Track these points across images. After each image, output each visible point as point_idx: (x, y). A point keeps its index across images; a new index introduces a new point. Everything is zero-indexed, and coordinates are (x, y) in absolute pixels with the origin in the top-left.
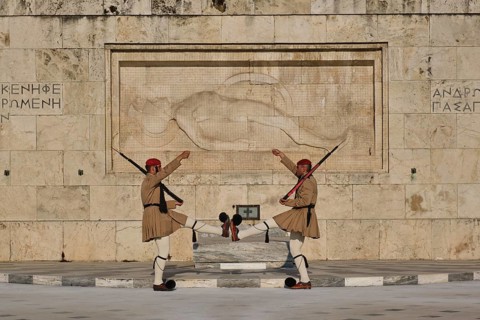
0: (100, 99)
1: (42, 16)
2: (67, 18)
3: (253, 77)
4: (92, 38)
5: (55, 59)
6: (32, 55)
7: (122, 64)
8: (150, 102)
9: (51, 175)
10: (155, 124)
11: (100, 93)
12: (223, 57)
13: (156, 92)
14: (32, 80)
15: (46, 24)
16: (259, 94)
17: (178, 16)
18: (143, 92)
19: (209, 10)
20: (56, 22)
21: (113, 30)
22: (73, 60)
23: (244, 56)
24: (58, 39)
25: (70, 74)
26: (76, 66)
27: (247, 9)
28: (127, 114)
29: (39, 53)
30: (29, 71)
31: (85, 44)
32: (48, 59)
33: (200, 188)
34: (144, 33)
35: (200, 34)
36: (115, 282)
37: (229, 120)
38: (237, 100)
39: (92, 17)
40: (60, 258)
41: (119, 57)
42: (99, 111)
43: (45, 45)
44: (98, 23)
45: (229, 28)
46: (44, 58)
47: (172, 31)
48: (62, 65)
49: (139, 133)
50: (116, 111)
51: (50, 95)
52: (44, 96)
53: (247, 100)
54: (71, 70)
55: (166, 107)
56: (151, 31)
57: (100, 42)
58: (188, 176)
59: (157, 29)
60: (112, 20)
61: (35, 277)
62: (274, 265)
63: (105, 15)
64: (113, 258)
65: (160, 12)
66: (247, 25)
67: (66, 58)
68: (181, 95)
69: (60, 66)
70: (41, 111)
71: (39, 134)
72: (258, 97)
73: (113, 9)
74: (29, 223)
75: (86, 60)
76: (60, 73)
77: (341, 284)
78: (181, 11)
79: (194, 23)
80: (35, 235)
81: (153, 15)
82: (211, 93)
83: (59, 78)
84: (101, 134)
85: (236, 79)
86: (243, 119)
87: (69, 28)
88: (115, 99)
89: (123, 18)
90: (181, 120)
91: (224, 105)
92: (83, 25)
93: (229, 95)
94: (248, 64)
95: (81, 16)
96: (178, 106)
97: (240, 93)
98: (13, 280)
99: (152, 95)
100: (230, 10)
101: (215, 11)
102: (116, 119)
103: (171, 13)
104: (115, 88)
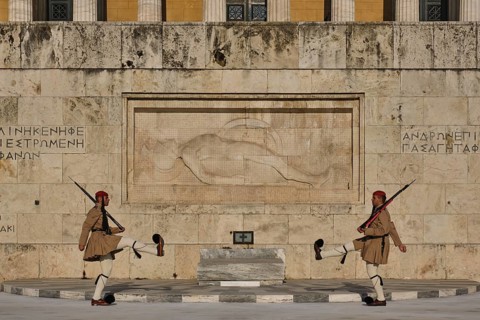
0: (118, 140)
1: (69, 69)
2: (90, 71)
3: (248, 122)
4: (111, 88)
5: (79, 106)
6: (60, 102)
7: (137, 110)
8: (160, 143)
9: (74, 204)
10: (165, 161)
11: (117, 136)
12: (223, 105)
13: (165, 134)
14: (60, 123)
15: (72, 76)
16: (253, 136)
17: (185, 70)
18: (155, 134)
19: (212, 65)
20: (81, 74)
21: (130, 81)
22: (95, 106)
23: (241, 105)
24: (82, 89)
25: (92, 119)
26: (97, 112)
27: (244, 64)
28: (140, 153)
29: (66, 100)
30: (57, 116)
31: (105, 93)
32: (74, 106)
33: (202, 216)
34: (156, 84)
35: (204, 85)
36: (131, 297)
37: (228, 159)
38: (234, 142)
39: (111, 70)
40: (81, 276)
41: (134, 104)
42: (117, 151)
43: (71, 94)
44: (117, 75)
45: (228, 80)
46: (70, 104)
47: (180, 82)
48: (86, 111)
49: (151, 169)
50: (131, 150)
51: (74, 136)
52: (70, 138)
53: (243, 142)
54: (93, 115)
55: (174, 147)
56: (161, 82)
57: (118, 91)
58: (192, 207)
59: (167, 81)
60: (129, 73)
61: (62, 293)
62: (267, 283)
63: (123, 69)
64: (127, 276)
65: (169, 66)
66: (244, 77)
67: (89, 105)
68: (187, 138)
69: (83, 112)
70: (67, 150)
71: (65, 170)
72: (252, 140)
73: (129, 63)
74: (55, 246)
75: (106, 107)
76: (84, 118)
77: (325, 300)
78: (188, 65)
79: (198, 76)
80: (61, 256)
81: (163, 69)
82: (212, 135)
83: (83, 121)
84: (118, 170)
85: (234, 124)
86: (240, 157)
87: (91, 80)
88: (131, 140)
89: (138, 71)
90: (187, 158)
91: (224, 146)
92: (104, 77)
93: (228, 137)
94: (244, 110)
95: (102, 69)
96: (185, 147)
97: (237, 136)
98: (43, 295)
99: (162, 137)
100: (230, 64)
101: (217, 65)
102: (131, 157)
103: (179, 67)
104: (131, 131)
